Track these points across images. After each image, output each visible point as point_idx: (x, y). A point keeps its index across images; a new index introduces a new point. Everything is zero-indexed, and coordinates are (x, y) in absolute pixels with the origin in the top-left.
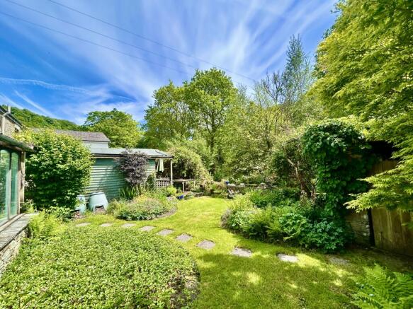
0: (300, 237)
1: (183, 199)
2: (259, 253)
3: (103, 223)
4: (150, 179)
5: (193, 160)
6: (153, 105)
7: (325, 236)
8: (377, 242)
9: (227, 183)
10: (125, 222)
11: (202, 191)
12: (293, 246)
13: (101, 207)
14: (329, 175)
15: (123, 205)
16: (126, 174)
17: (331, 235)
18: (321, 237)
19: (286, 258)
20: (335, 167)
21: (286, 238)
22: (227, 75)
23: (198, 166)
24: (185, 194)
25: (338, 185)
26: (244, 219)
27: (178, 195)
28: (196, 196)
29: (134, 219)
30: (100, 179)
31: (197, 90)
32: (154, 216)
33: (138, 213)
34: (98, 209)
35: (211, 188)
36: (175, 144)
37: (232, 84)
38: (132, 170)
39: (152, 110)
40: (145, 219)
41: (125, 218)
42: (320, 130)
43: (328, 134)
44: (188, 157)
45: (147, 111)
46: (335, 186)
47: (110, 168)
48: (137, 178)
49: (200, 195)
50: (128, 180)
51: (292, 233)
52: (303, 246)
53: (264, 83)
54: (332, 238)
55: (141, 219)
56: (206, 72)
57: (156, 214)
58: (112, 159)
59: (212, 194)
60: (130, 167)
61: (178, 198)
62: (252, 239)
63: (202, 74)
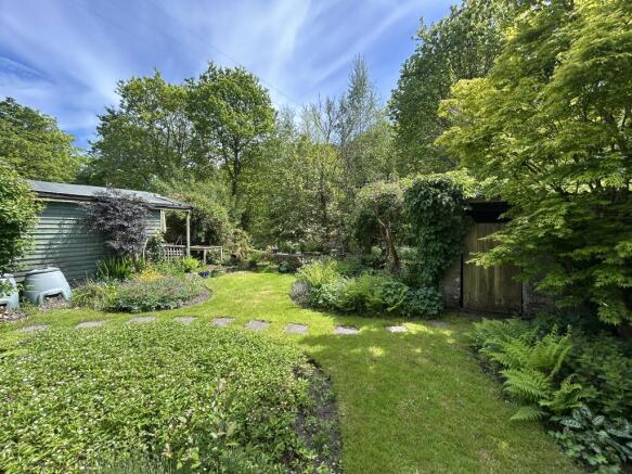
0: (402, 306)
1: (209, 276)
2: (365, 328)
3: (80, 322)
4: (152, 244)
5: (216, 215)
6: (117, 109)
7: (427, 301)
8: (465, 304)
9: (275, 251)
10: (128, 315)
11: (235, 264)
12: (396, 316)
13: (58, 296)
14: (433, 237)
15: (110, 290)
16: (107, 235)
17: (432, 300)
18: (423, 304)
19: (394, 329)
20: (439, 228)
21: (389, 309)
22: (262, 84)
23: (224, 225)
24: (210, 268)
25: (441, 247)
26: (333, 293)
27: (200, 270)
28: (228, 271)
29: (146, 309)
30: (47, 242)
31: (213, 99)
32: (181, 303)
33: (153, 298)
34: (51, 300)
35: (250, 259)
36: (172, 186)
37: (269, 102)
38: (122, 228)
39: (115, 117)
40: (167, 308)
41: (127, 310)
42: (430, 186)
43: (438, 190)
44: (209, 211)
45: (104, 119)
46: (438, 249)
47: (70, 221)
48: (132, 240)
49: (233, 270)
50: (115, 245)
51: (395, 303)
52: (406, 315)
53: (314, 110)
54: (434, 303)
55: (158, 308)
56: (228, 71)
57: (184, 299)
58: (76, 205)
59: (253, 267)
60: (119, 222)
61: (201, 274)
62: (349, 314)
63: (221, 72)
